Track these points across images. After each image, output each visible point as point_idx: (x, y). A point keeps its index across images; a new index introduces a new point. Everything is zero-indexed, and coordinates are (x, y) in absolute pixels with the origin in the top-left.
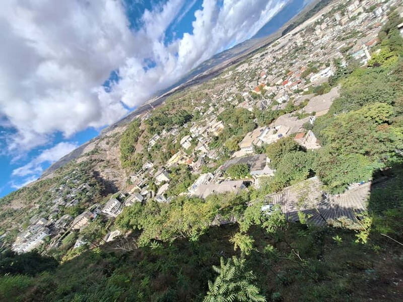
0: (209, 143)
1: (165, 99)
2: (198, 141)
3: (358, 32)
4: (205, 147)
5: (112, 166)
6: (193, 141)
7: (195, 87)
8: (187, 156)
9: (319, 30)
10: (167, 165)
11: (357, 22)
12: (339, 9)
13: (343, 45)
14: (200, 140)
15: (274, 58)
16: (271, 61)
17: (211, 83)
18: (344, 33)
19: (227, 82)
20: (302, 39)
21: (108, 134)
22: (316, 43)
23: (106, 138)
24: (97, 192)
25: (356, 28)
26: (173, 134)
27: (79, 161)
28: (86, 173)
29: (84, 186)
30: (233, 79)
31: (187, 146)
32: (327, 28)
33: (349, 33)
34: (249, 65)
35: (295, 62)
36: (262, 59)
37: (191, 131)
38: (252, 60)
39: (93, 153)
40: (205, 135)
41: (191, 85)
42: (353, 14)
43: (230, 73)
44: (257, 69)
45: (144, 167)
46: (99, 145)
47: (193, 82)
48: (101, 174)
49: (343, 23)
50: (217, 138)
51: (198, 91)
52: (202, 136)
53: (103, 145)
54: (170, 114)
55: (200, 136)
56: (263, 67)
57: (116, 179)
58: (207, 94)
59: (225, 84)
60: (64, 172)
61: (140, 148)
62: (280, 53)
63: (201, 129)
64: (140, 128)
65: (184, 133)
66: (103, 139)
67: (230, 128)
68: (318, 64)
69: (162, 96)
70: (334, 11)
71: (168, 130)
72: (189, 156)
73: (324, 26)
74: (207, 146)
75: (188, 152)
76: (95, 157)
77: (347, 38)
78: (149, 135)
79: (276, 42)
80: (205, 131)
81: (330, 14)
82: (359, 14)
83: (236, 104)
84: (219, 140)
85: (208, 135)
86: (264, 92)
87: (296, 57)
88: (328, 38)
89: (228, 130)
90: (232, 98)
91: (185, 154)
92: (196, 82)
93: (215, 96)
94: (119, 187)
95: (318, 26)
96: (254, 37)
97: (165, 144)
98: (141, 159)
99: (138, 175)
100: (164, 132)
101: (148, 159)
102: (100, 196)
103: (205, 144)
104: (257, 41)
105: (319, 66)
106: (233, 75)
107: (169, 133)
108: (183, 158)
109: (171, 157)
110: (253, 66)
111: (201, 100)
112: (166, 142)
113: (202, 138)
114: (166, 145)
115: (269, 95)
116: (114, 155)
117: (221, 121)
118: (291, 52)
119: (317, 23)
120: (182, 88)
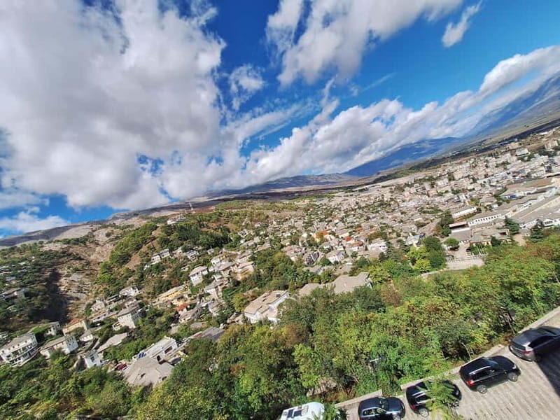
0: (225, 287)
1: (217, 204)
2: (214, 278)
3: (440, 210)
4: (217, 291)
5: (88, 272)
6: (207, 276)
7: (259, 203)
8: (189, 295)
9: (408, 193)
10: (156, 300)
11: (443, 199)
12: (429, 180)
13: (420, 219)
14: (216, 278)
15: (357, 203)
16: (353, 206)
17: (280, 205)
18: (428, 206)
19: (298, 210)
20: (390, 194)
21: (117, 222)
22: (402, 205)
23: (112, 227)
24: (28, 309)
25: (439, 206)
26: (189, 257)
27: (48, 247)
28: (39, 270)
29: (15, 294)
30: (306, 210)
31: (196, 280)
32: (416, 194)
33: (432, 208)
34: (329, 201)
35: (374, 217)
36: (345, 200)
37: (212, 262)
38: (334, 196)
39: (77, 241)
40: (226, 274)
41: (258, 198)
42: (442, 189)
43: (307, 201)
44: (336, 209)
45: (123, 292)
46: (95, 233)
47: (260, 196)
48: (63, 280)
49: (431, 195)
50: (237, 283)
51: (261, 209)
52: (221, 274)
53: (101, 236)
54: (207, 226)
55: (219, 273)
56: (342, 209)
57: (79, 295)
58: (268, 217)
59: (294, 213)
60: (12, 256)
61: (137, 261)
62: (364, 201)
63: (225, 264)
64: (153, 232)
65: (202, 261)
66: (106, 227)
67: (260, 276)
68: (390, 231)
69: (216, 198)
70: (424, 180)
71: (185, 250)
72: (192, 297)
73: (413, 190)
74: (220, 290)
75: (194, 290)
76: (76, 249)
77: (428, 212)
78: (157, 247)
79: (364, 187)
80: (228, 268)
81: (421, 181)
82: (447, 192)
83: (287, 244)
84: (239, 287)
85: (229, 274)
86: (323, 241)
87: (377, 212)
88: (414, 204)
89: (255, 278)
90: (289, 234)
91: (189, 292)
92: (263, 197)
93: (275, 223)
94: (71, 311)
95: (407, 188)
96: (346, 173)
97: (171, 267)
98: (127, 278)
99: (107, 302)
100: (180, 250)
101: (136, 281)
102: (27, 318)
103: (219, 287)
104: (348, 177)
105: (390, 233)
106: (308, 206)
107: (185, 254)
108: (182, 297)
109: (168, 289)
110: (333, 204)
111: (256, 221)
112: (174, 265)
113: (221, 276)
114: (171, 270)
115: (325, 247)
116: (103, 256)
117: (252, 262)
118: (376, 204)
119: (406, 185)
120: (245, 198)
